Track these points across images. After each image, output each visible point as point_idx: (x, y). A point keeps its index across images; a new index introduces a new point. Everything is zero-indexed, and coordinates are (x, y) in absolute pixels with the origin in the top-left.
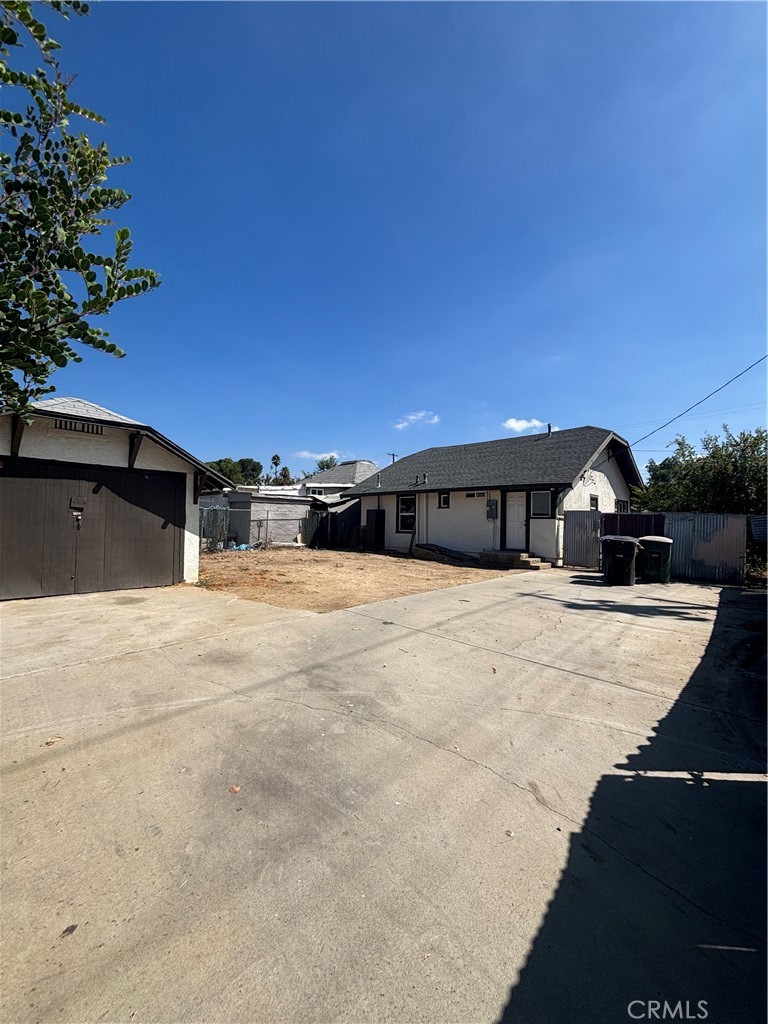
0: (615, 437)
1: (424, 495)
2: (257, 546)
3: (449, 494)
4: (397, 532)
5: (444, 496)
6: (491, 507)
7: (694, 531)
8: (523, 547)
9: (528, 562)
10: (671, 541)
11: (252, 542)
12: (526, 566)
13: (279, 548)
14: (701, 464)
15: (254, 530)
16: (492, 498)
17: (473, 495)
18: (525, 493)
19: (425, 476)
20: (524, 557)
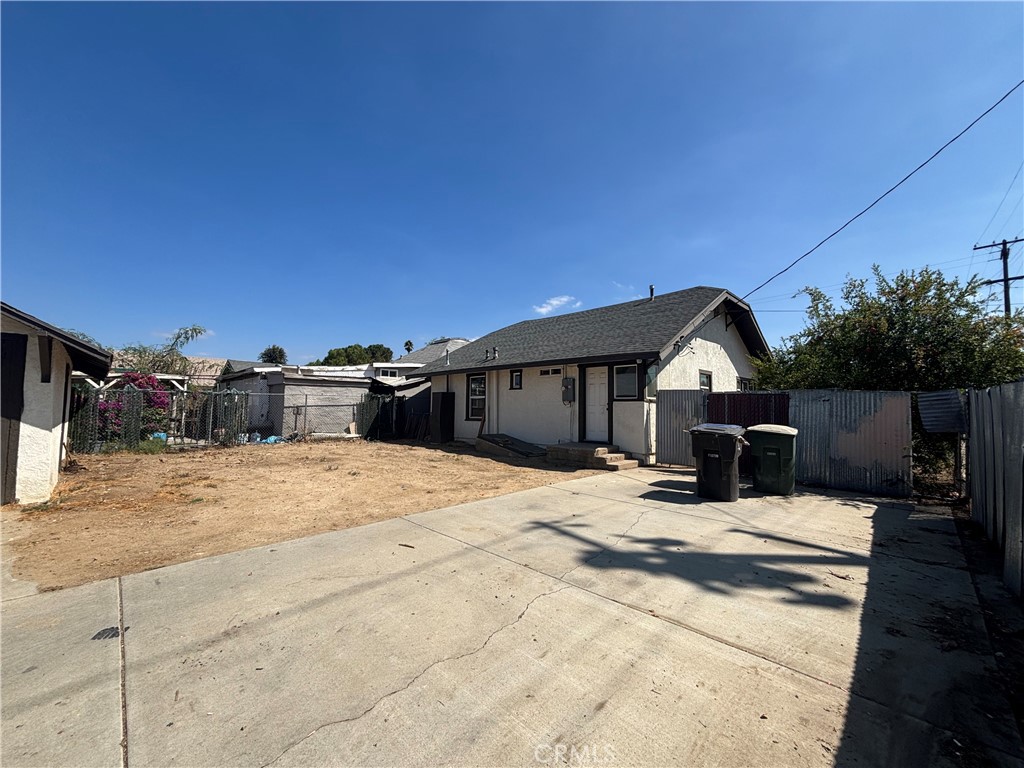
0: (730, 297)
1: (494, 372)
2: (291, 438)
3: (521, 371)
4: (467, 419)
5: (516, 372)
6: (566, 387)
7: (831, 416)
8: (605, 438)
9: (604, 460)
10: (794, 431)
11: (286, 434)
12: (602, 466)
13: (321, 440)
14: (840, 322)
15: (289, 418)
16: (569, 375)
17: (547, 373)
18: (606, 368)
19: (495, 350)
20: (601, 452)
